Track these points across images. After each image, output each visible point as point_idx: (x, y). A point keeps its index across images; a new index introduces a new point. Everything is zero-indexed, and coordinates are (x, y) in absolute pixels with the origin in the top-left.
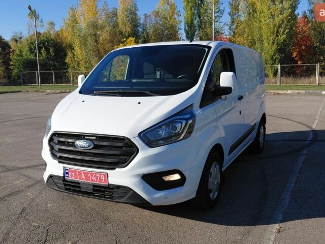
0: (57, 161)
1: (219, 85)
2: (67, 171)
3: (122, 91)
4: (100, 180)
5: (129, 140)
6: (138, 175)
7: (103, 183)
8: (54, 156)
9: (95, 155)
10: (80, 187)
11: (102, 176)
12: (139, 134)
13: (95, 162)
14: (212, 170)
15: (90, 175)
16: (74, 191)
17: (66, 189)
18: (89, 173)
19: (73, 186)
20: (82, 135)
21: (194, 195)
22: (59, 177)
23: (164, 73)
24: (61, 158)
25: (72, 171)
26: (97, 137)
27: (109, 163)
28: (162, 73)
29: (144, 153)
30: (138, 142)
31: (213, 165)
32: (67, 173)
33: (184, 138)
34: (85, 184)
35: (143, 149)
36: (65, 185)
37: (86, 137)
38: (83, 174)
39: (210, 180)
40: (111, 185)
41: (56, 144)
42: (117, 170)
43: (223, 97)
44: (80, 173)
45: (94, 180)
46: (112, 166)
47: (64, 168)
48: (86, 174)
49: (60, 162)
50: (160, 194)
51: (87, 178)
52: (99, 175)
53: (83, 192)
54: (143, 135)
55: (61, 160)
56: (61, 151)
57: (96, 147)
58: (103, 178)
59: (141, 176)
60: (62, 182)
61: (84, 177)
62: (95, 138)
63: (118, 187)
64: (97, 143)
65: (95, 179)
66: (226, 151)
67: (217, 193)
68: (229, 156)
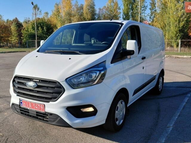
0: (16, 95)
1: (126, 49)
2: (21, 102)
3: (62, 51)
4: (40, 109)
5: (59, 83)
6: (64, 107)
7: (42, 111)
8: (15, 91)
9: (38, 92)
10: (29, 112)
11: (41, 106)
12: (66, 79)
13: (38, 97)
14: (118, 105)
15: (34, 105)
16: (26, 114)
17: (22, 113)
18: (34, 104)
19: (25, 112)
20: (31, 79)
21: (104, 122)
22: (17, 105)
23: (96, 41)
24: (18, 92)
25: (24, 102)
26: (40, 80)
27: (46, 98)
28: (95, 41)
29: (69, 92)
30: (65, 85)
31: (120, 102)
32: (21, 103)
33: (97, 83)
34: (31, 110)
35: (68, 89)
36: (21, 110)
37: (34, 80)
38: (30, 104)
39: (116, 112)
40: (47, 112)
41: (16, 83)
42: (51, 103)
43: (129, 57)
44: (28, 103)
45: (36, 109)
46: (48, 100)
47: (20, 99)
48: (32, 104)
49: (18, 95)
51: (33, 107)
52: (39, 106)
53: (31, 116)
54: (68, 80)
55: (19, 94)
56: (19, 88)
57: (38, 87)
58: (42, 108)
59: (66, 107)
60: (19, 108)
61: (31, 106)
62: (38, 81)
63: (51, 114)
64: (39, 84)
65: (37, 107)
66: (131, 93)
67: (123, 120)
68: (133, 96)
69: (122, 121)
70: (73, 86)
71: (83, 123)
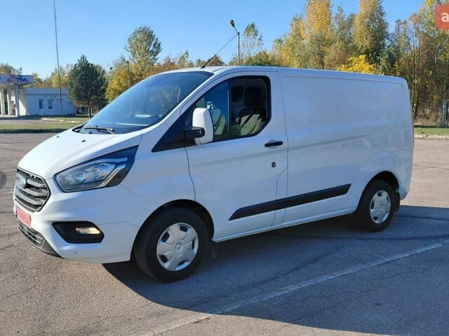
5: (45, 181)
6: (49, 222)
7: (30, 226)
11: (28, 218)
12: (56, 175)
14: (169, 232)
21: (126, 258)
29: (57, 197)
30: (51, 185)
31: (175, 226)
33: (107, 186)
34: (24, 225)
35: (55, 193)
39: (162, 243)
42: (36, 213)
43: (197, 140)
50: (69, 247)
58: (29, 221)
59: (52, 223)
64: (30, 182)
65: (26, 220)
68: (230, 220)
70: (64, 188)
71: (76, 253)
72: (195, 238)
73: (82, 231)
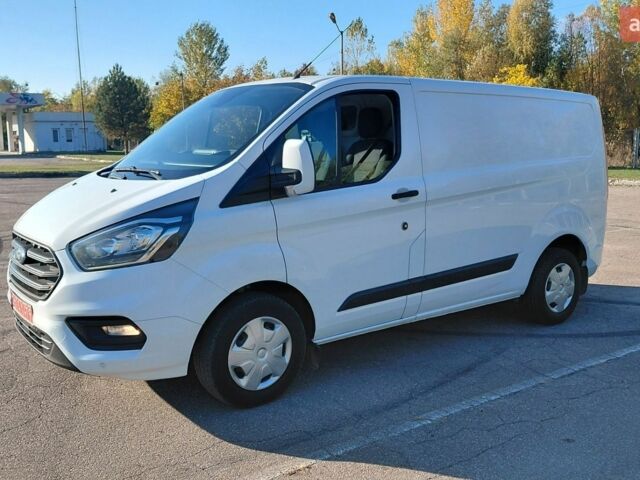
2: (12, 297)
5: (53, 252)
6: (61, 316)
10: (22, 325)
11: (29, 310)
12: (69, 245)
14: (247, 331)
15: (22, 306)
18: (21, 303)
21: (181, 373)
30: (64, 259)
31: (256, 322)
32: (12, 300)
33: (152, 261)
34: (23, 320)
35: (69, 271)
39: (236, 349)
40: (36, 327)
42: (39, 303)
44: (17, 302)
45: (25, 316)
50: (90, 357)
51: (21, 311)
52: (27, 308)
53: (25, 335)
58: (30, 315)
59: (65, 318)
61: (20, 308)
65: (26, 313)
67: (277, 378)
68: (339, 311)
69: (273, 380)
70: (83, 263)
72: (287, 339)
73: (113, 330)
